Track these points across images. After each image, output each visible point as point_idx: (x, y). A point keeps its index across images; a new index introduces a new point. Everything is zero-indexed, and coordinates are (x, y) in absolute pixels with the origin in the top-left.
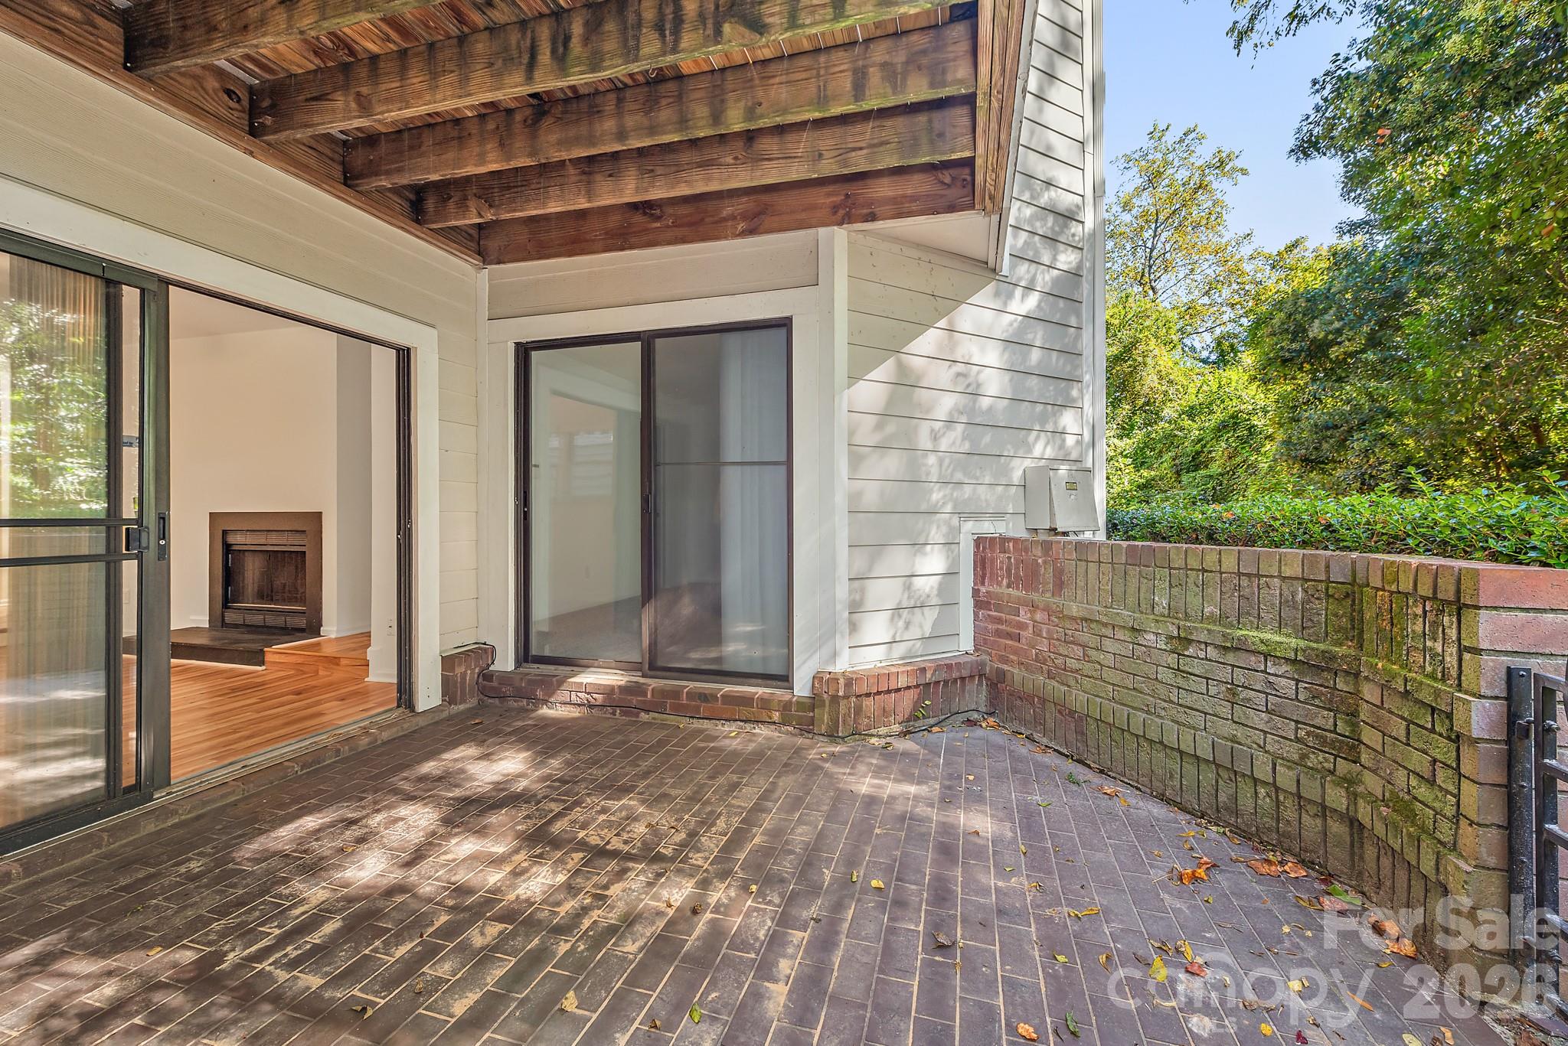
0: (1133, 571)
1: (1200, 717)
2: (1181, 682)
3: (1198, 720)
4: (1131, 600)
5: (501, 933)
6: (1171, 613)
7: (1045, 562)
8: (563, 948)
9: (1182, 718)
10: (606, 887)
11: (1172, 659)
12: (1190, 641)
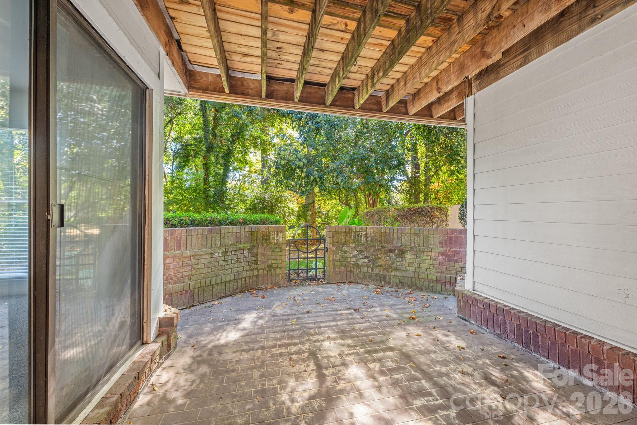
0: (209, 236)
1: (230, 270)
2: (226, 263)
3: (229, 271)
4: (209, 245)
5: (371, 363)
6: (221, 246)
7: (171, 238)
8: (362, 350)
9: (226, 273)
10: (335, 356)
11: (223, 258)
12: (227, 252)
